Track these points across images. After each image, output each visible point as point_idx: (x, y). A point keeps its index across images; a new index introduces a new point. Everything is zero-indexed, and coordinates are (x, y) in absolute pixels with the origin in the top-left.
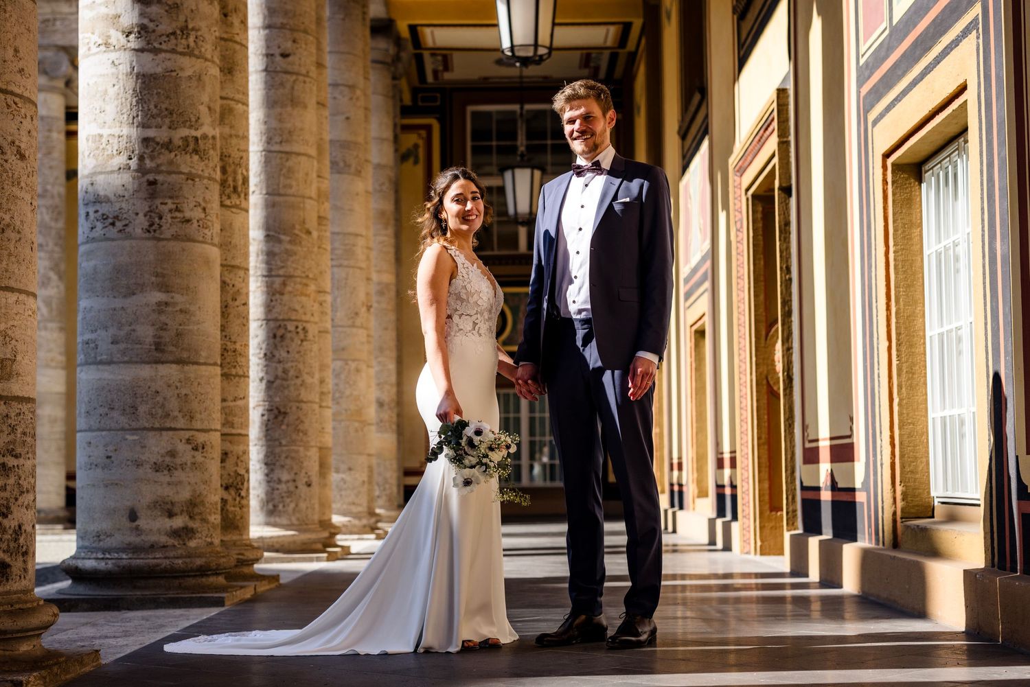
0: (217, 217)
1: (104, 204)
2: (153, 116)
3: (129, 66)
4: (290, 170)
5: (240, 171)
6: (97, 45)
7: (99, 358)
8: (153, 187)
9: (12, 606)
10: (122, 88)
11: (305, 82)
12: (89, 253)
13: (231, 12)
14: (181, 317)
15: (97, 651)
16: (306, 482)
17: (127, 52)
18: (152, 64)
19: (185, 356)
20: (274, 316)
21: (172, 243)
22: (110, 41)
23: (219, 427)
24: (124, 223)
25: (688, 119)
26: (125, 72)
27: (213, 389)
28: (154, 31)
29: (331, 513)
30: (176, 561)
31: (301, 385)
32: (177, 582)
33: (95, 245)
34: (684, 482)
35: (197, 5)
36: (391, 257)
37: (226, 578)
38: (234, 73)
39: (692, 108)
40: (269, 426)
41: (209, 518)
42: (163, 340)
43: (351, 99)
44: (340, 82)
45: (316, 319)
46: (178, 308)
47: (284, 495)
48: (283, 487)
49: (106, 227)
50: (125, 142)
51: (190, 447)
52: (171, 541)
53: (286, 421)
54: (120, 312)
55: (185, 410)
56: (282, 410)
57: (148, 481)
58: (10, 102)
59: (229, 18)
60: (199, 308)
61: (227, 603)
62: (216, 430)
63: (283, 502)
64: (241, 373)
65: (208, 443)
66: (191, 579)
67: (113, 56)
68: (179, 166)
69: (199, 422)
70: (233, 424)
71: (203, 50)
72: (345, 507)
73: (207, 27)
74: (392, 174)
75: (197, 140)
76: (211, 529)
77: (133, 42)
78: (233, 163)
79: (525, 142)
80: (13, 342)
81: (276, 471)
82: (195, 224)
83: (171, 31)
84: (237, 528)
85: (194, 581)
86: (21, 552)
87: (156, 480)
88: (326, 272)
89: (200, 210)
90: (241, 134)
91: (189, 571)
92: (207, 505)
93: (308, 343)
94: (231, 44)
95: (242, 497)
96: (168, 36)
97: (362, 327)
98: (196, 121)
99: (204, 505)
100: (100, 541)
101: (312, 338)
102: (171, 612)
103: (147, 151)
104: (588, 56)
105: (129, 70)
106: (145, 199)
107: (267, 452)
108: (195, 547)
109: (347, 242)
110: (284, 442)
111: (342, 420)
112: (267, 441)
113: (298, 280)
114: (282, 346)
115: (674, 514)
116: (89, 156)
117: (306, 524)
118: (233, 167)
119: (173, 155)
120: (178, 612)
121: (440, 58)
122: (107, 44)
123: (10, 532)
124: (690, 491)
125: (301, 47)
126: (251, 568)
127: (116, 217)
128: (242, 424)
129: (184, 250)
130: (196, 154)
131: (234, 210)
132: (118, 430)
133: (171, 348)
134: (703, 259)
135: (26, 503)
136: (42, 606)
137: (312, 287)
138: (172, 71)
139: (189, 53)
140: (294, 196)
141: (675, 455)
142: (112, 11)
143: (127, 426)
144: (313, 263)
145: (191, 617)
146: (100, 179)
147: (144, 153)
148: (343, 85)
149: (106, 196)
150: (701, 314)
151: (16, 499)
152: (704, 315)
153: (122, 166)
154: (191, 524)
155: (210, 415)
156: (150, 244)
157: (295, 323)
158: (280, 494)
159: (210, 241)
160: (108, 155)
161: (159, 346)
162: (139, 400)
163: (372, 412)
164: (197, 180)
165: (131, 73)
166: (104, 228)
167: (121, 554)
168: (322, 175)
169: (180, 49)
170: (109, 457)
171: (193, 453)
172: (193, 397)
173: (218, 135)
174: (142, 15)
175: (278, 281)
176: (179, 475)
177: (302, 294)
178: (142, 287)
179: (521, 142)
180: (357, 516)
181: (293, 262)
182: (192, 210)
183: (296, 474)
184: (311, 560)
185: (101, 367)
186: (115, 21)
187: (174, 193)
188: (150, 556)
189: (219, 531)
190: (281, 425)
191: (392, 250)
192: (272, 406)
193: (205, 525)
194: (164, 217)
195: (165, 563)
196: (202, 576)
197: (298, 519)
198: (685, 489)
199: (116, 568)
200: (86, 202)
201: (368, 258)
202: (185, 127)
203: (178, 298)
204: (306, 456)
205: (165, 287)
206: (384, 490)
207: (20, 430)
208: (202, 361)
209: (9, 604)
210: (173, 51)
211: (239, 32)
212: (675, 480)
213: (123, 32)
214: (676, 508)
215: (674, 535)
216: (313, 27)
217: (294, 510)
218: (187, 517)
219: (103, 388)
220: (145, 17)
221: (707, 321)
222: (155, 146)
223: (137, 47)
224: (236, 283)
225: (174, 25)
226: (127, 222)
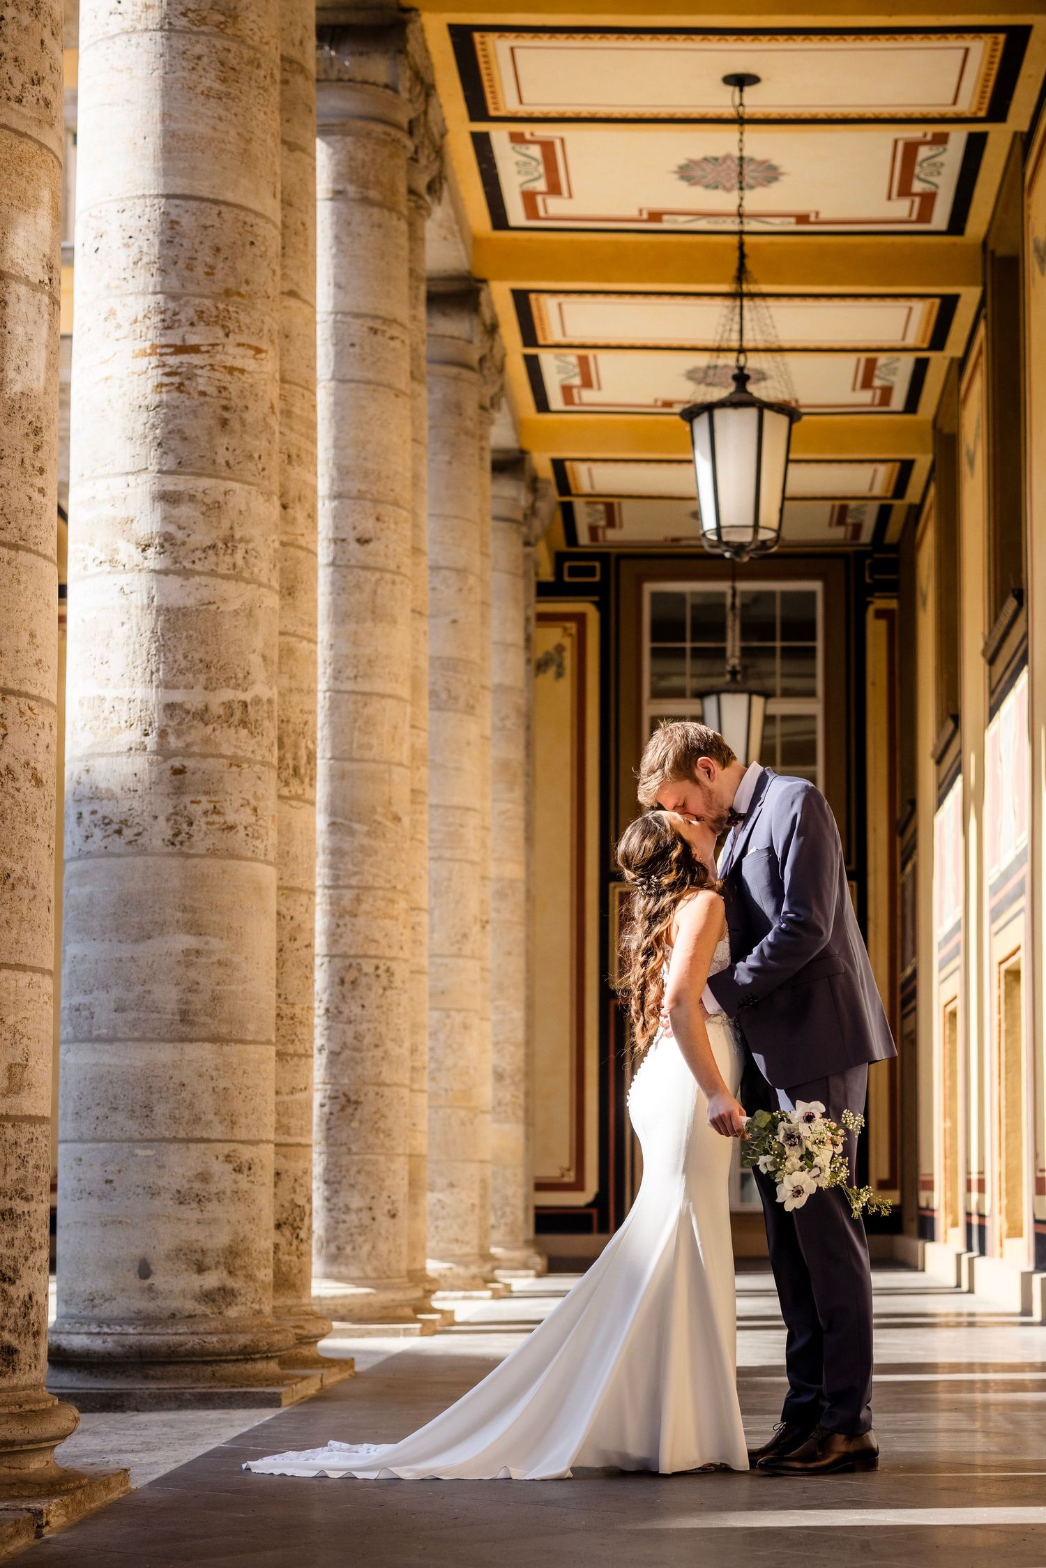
0: (273, 821)
1: (105, 802)
2: (181, 672)
3: (145, 595)
4: (369, 721)
5: (303, 745)
6: (97, 562)
7: (95, 1033)
8: (180, 776)
9: (20, 1407)
10: (135, 629)
11: (393, 583)
12: (81, 875)
13: (294, 502)
14: (218, 973)
15: (126, 1470)
16: (389, 1211)
17: (143, 574)
18: (179, 593)
19: (224, 1031)
20: (341, 949)
21: (208, 861)
22: (117, 557)
23: (271, 1136)
24: (136, 830)
25: (998, 634)
26: (139, 604)
27: (264, 1079)
28: (184, 543)
29: (425, 1257)
30: (208, 1339)
31: (383, 1058)
32: (208, 1370)
33: (91, 862)
34: (987, 1213)
35: (247, 504)
36: (519, 836)
37: (280, 1364)
38: (296, 594)
39: (1004, 620)
40: (332, 1123)
41: (257, 1273)
42: (192, 1007)
43: (460, 590)
44: (442, 563)
45: (406, 954)
46: (215, 959)
47: (353, 1230)
48: (352, 1218)
49: (108, 836)
50: (138, 709)
51: (230, 1167)
52: (200, 1309)
53: (358, 1115)
54: (129, 964)
55: (223, 1111)
56: (353, 1098)
57: (168, 1217)
58: (24, 708)
59: (290, 511)
60: (246, 958)
61: (285, 1402)
62: (268, 1142)
63: (353, 1241)
64: (301, 1051)
65: (256, 1161)
66: (230, 1365)
67: (123, 579)
68: (218, 745)
69: (243, 1130)
70: (289, 1128)
71: (256, 570)
72: (442, 1245)
73: (262, 535)
74: (521, 702)
75: (246, 706)
76: (260, 1291)
77: (153, 560)
78: (294, 731)
79: (738, 644)
80: (25, 1039)
81: (342, 1194)
82: (242, 833)
83: (209, 544)
84: (293, 1287)
85: (234, 1369)
86: (31, 1332)
87: (180, 1216)
88: (421, 877)
89: (248, 810)
90: (305, 686)
91: (227, 1354)
92: (254, 1254)
93: (394, 992)
94: (292, 550)
95: (302, 1240)
96: (204, 551)
97: (473, 957)
98: (245, 677)
99: (249, 1254)
100: (94, 1307)
101: (401, 985)
102: (203, 1414)
103: (171, 723)
104: (844, 509)
105: (146, 601)
106: (168, 795)
107: (328, 1164)
108: (235, 1318)
109: (451, 820)
110: (354, 1148)
111: (440, 1107)
112: (329, 1145)
113: (380, 893)
114: (353, 998)
115: (971, 1261)
116: (83, 728)
117: (388, 1277)
118: (293, 737)
119: (210, 727)
120: (214, 1415)
121: (601, 507)
122: (112, 561)
123: (19, 1304)
124: (996, 1226)
125: (388, 528)
126: (313, 1348)
127: (124, 822)
128: (302, 1128)
129: (224, 872)
130: (244, 727)
131: (294, 803)
132: (124, 1141)
133: (203, 1019)
134: (1019, 860)
135: (38, 1264)
136: (58, 1406)
137: (402, 904)
138: (210, 603)
139: (235, 575)
140: (374, 761)
141: (974, 1168)
142: (121, 512)
143: (137, 1136)
144: (403, 865)
145: (236, 1423)
146: (100, 764)
147: (167, 726)
148: (447, 568)
149: (108, 790)
150: (1014, 947)
151: (26, 1259)
152: (1018, 948)
153: (133, 746)
154: (231, 1283)
155: (259, 1119)
156: (175, 862)
157: (375, 961)
158: (348, 1229)
159: (262, 858)
160: (112, 728)
161: (185, 1016)
162: (156, 1096)
163: (486, 1092)
164: (245, 766)
165: (149, 606)
166: (105, 837)
167: (126, 1327)
168: (417, 724)
169: (222, 570)
170: (108, 1182)
171: (234, 1175)
172: (236, 1093)
173: (276, 697)
174: (166, 519)
175: (349, 895)
176: (213, 1208)
177: (387, 916)
178: (161, 927)
179: (733, 644)
180: (462, 1261)
181: (372, 865)
182: (237, 811)
183: (373, 1198)
184: (396, 1334)
185: (97, 1046)
186: (125, 528)
187: (211, 787)
188: (169, 1331)
189: (270, 1292)
190: (351, 1121)
191: (520, 825)
192: (337, 1091)
193: (251, 1284)
194: (196, 823)
195: (192, 1341)
196: (246, 1360)
197: (375, 1269)
198: (988, 1222)
199: (120, 1348)
200: (78, 798)
201: (483, 845)
202: (228, 686)
203: (215, 943)
204: (389, 1169)
205: (195, 927)
206: (503, 1215)
207: (32, 1163)
208: (249, 1038)
209: (16, 1403)
210: (213, 573)
211: (304, 531)
212: (973, 1209)
213: (138, 544)
214: (975, 1253)
215: (969, 1296)
216: (408, 495)
217: (370, 1254)
218: (225, 1273)
219: (102, 1078)
220: (170, 522)
221: (1023, 958)
222: (184, 716)
223: (157, 568)
224: (296, 915)
225: (214, 534)
226: (141, 829)
